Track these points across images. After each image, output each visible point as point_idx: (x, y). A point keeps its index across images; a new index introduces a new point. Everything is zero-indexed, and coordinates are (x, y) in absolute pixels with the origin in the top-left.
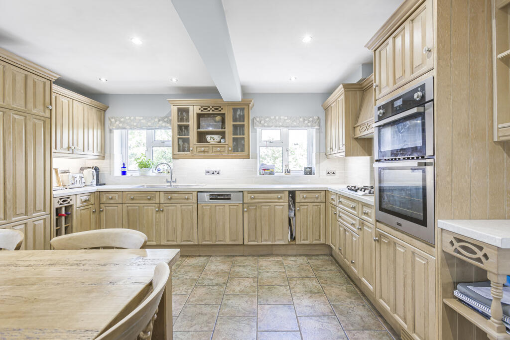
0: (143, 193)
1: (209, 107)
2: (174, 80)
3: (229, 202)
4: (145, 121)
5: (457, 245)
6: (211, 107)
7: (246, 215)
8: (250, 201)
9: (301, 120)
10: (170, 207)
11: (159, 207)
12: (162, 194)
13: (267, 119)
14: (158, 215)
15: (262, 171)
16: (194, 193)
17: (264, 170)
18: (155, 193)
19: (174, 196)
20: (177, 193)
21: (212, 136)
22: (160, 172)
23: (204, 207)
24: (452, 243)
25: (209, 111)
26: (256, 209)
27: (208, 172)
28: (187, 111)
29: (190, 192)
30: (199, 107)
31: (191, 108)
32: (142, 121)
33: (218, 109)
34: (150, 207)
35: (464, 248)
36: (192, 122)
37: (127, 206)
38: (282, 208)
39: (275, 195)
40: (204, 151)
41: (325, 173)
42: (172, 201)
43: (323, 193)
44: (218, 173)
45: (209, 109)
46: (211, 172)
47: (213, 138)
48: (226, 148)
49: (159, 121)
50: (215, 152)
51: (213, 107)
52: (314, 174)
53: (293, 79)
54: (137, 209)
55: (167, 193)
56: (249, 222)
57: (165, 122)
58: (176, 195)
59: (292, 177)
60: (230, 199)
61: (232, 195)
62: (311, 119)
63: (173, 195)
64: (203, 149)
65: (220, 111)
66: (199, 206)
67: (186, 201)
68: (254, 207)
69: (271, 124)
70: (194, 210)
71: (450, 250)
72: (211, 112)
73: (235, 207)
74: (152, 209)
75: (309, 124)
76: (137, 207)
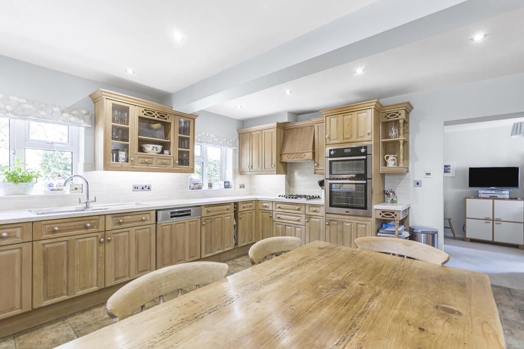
0: (76, 219)
1: (154, 112)
2: (130, 71)
3: (189, 218)
4: (31, 107)
5: (383, 214)
6: (156, 112)
7: (203, 228)
8: (207, 215)
9: (225, 140)
10: (120, 234)
11: (104, 237)
12: (109, 218)
13: (199, 135)
14: (101, 248)
15: (192, 186)
16: (152, 212)
17: (194, 184)
18: (97, 217)
19: (127, 219)
20: (131, 214)
21: (154, 145)
22: (51, 188)
23: (164, 227)
24: (380, 214)
25: (154, 116)
26: (211, 221)
27: (136, 188)
28: (126, 110)
29: (146, 212)
30: (143, 109)
31: (132, 108)
32: (26, 106)
33: (164, 117)
34: (87, 239)
35: (386, 214)
36: (133, 126)
37: (43, 244)
38: (229, 217)
39: (225, 207)
40: (147, 163)
41: (238, 187)
42: (123, 226)
43: (254, 203)
44: (149, 188)
45: (154, 114)
46: (140, 188)
47: (156, 148)
48: (172, 161)
49: (63, 112)
50: (160, 164)
51: (159, 113)
52: (231, 188)
53: (239, 107)
54: (63, 245)
55: (116, 215)
56: (206, 235)
57: (74, 115)
58: (129, 217)
59: (214, 190)
60: (190, 215)
61: (192, 211)
62: (231, 140)
63: (125, 217)
64: (147, 160)
65: (166, 119)
66: (159, 227)
67: (142, 223)
68: (210, 220)
69: (203, 141)
70: (152, 234)
71: (380, 217)
72: (156, 118)
73: (194, 222)
74: (93, 241)
75: (231, 145)
76: (64, 243)
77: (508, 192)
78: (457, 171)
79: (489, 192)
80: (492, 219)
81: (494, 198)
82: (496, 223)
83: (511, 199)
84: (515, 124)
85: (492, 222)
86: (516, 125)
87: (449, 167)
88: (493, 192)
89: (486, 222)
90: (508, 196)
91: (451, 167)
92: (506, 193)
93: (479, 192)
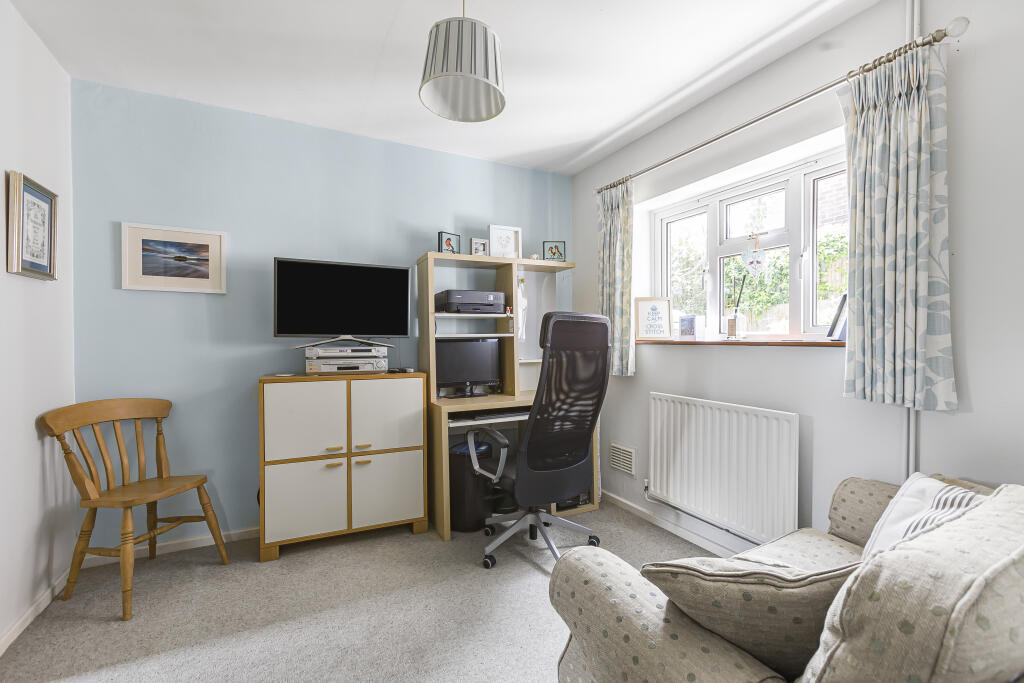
77: (384, 351)
78: (232, 273)
79: (335, 352)
80: (344, 451)
81: (348, 372)
82: (358, 463)
83: (391, 372)
84: (437, 26)
85: (344, 460)
86: (442, 29)
87: (203, 255)
88: (348, 352)
89: (330, 467)
90: (384, 364)
91: (212, 255)
92: (380, 352)
93: (309, 353)
